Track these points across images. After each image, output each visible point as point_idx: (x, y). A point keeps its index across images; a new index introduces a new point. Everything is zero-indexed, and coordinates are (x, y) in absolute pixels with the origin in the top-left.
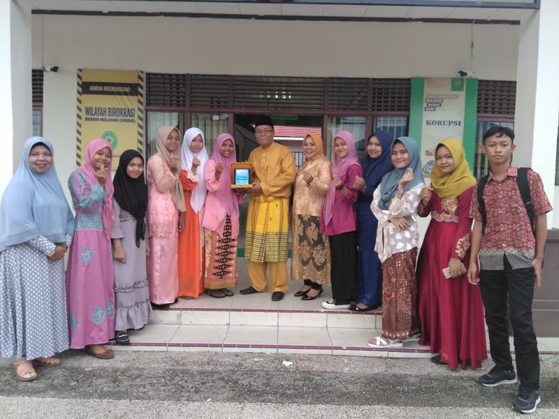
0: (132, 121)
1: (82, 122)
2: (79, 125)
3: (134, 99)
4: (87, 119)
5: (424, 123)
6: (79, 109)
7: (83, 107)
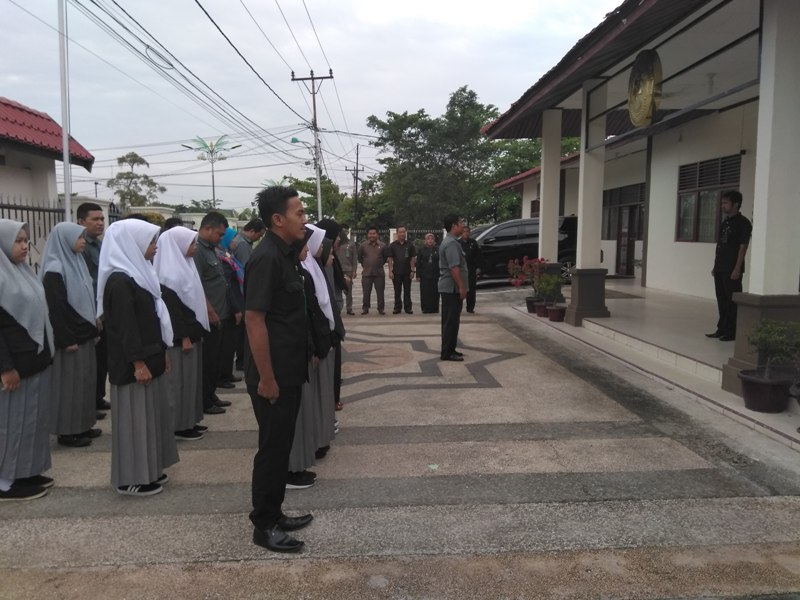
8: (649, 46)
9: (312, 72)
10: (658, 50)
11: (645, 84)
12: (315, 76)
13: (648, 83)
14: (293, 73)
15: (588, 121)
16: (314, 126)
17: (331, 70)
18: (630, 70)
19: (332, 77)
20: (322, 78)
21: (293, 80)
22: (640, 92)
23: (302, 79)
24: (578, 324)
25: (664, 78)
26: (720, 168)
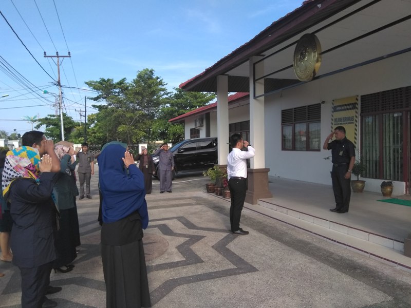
0: (353, 123)
2: (332, 127)
3: (353, 111)
6: (332, 120)
7: (333, 118)
8: (310, 31)
9: (57, 53)
10: (316, 34)
11: (310, 54)
12: (59, 55)
13: (313, 54)
14: (45, 53)
15: (255, 81)
16: (59, 84)
17: (69, 53)
19: (70, 56)
20: (64, 57)
21: (45, 56)
23: (51, 57)
24: (255, 203)
25: (323, 51)
26: (307, 111)
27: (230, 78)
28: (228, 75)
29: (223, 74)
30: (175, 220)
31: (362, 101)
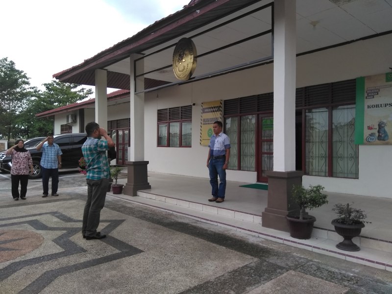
1: (202, 125)
2: (201, 127)
3: (219, 113)
4: (204, 124)
5: (366, 107)
6: (201, 120)
7: (203, 119)
8: (187, 36)
10: (193, 39)
15: (135, 77)
18: (174, 47)
22: (184, 60)
24: (135, 195)
25: (198, 55)
26: (180, 111)
27: (109, 73)
28: (107, 70)
29: (102, 68)
30: (48, 215)
31: (225, 105)
